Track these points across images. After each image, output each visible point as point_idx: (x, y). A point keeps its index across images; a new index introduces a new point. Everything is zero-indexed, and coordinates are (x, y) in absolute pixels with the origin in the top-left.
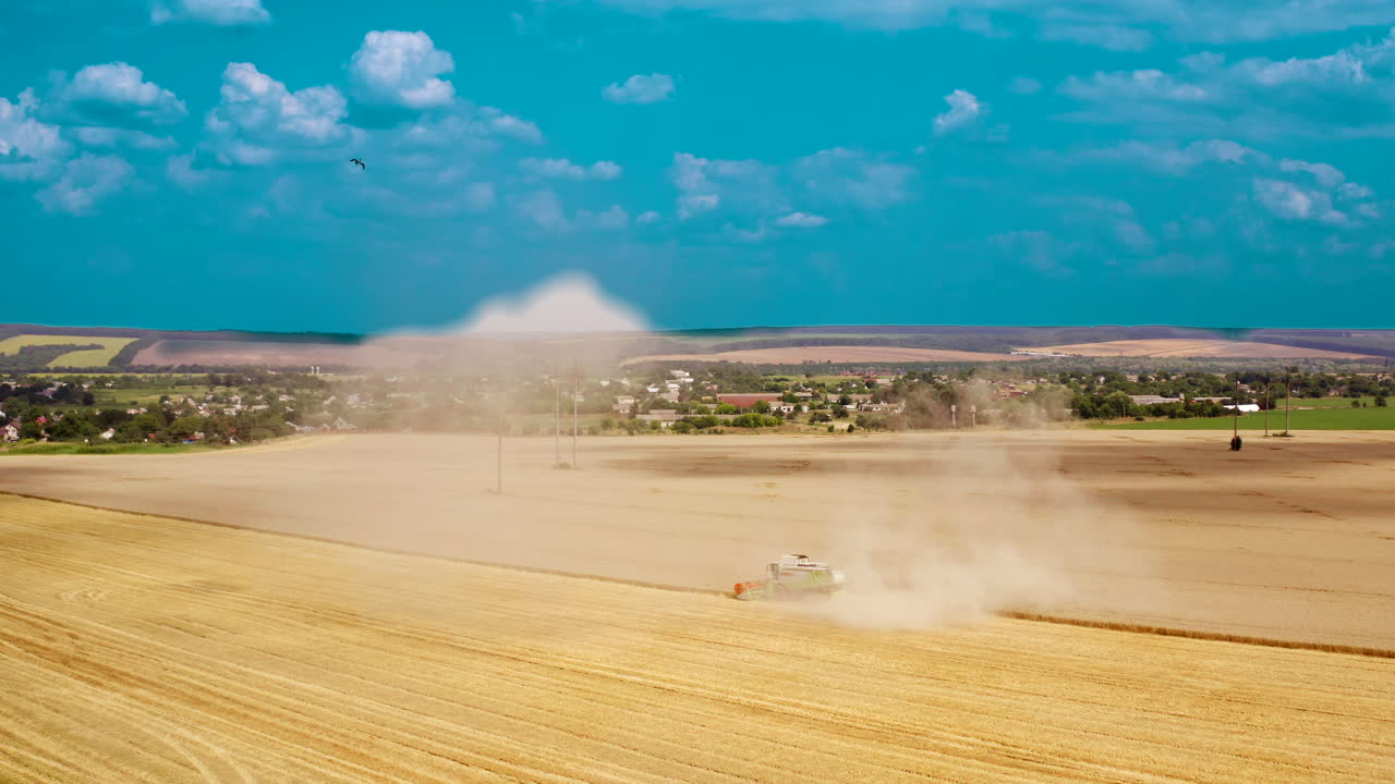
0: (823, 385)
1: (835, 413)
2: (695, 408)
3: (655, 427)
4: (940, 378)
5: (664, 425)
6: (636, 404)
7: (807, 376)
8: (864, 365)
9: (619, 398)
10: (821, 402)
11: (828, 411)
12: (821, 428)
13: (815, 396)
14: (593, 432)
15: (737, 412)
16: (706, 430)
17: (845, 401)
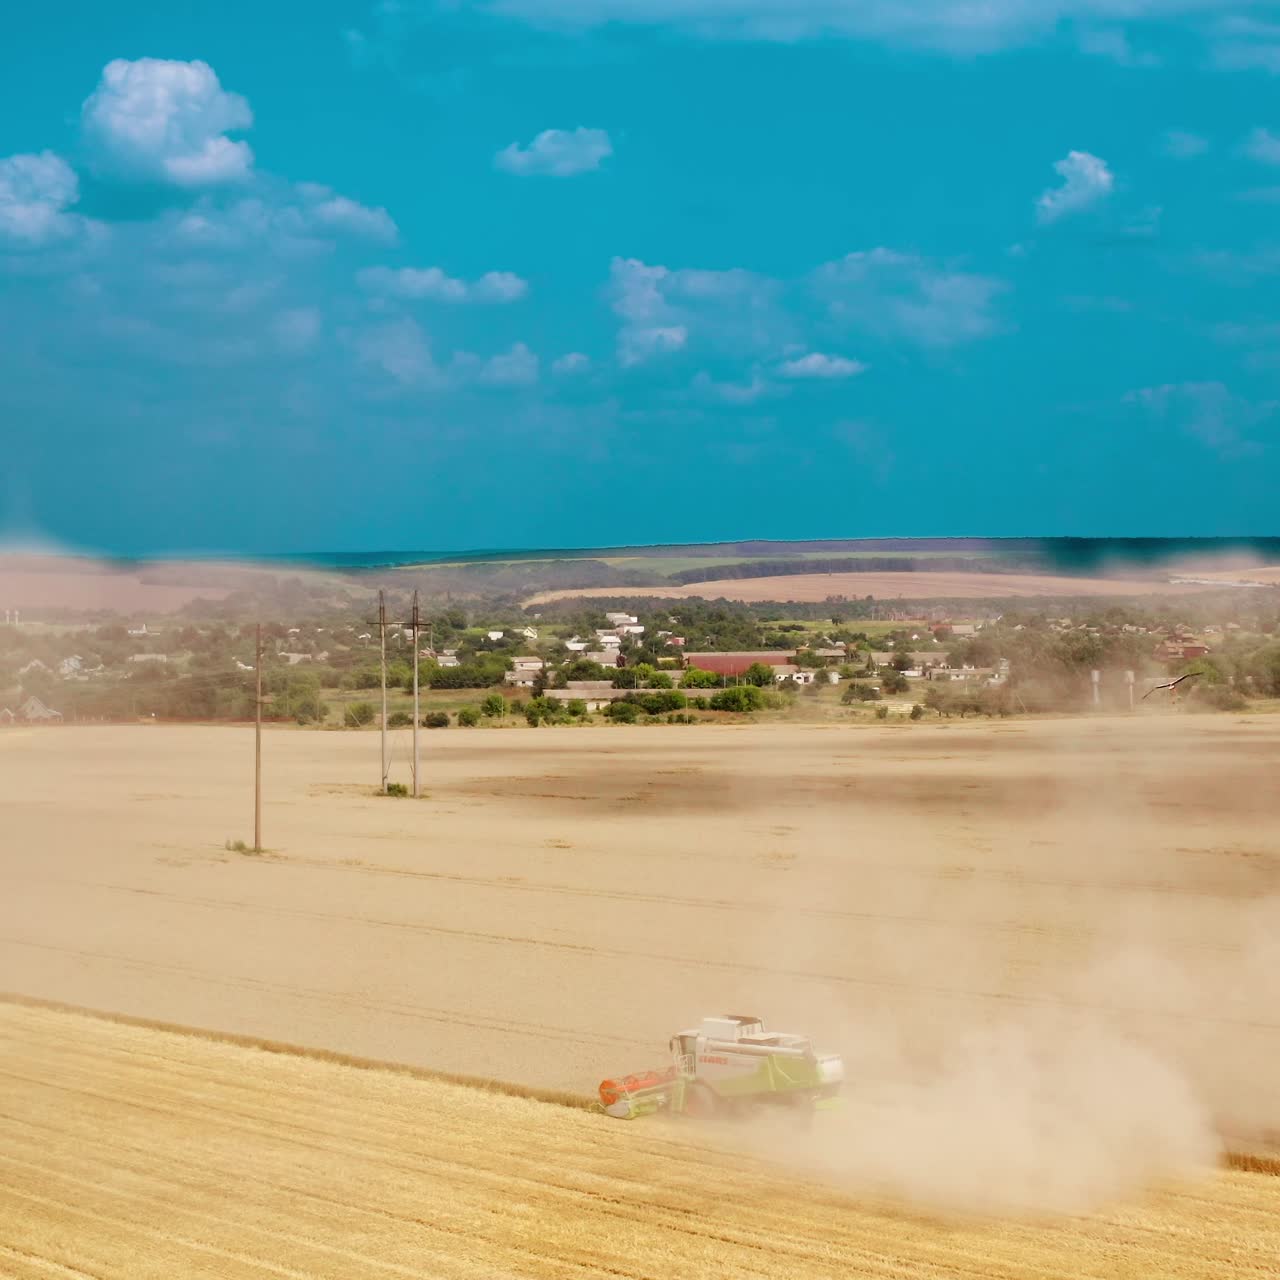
0: (862, 637)
1: (886, 684)
2: (645, 676)
3: (576, 710)
4: (1060, 625)
5: (591, 707)
6: (544, 671)
7: (835, 621)
8: (928, 603)
9: (516, 660)
10: (862, 666)
11: (875, 682)
12: (863, 712)
13: (851, 656)
14: (467, 721)
15: (718, 684)
16: (663, 716)
17: (902, 664)
